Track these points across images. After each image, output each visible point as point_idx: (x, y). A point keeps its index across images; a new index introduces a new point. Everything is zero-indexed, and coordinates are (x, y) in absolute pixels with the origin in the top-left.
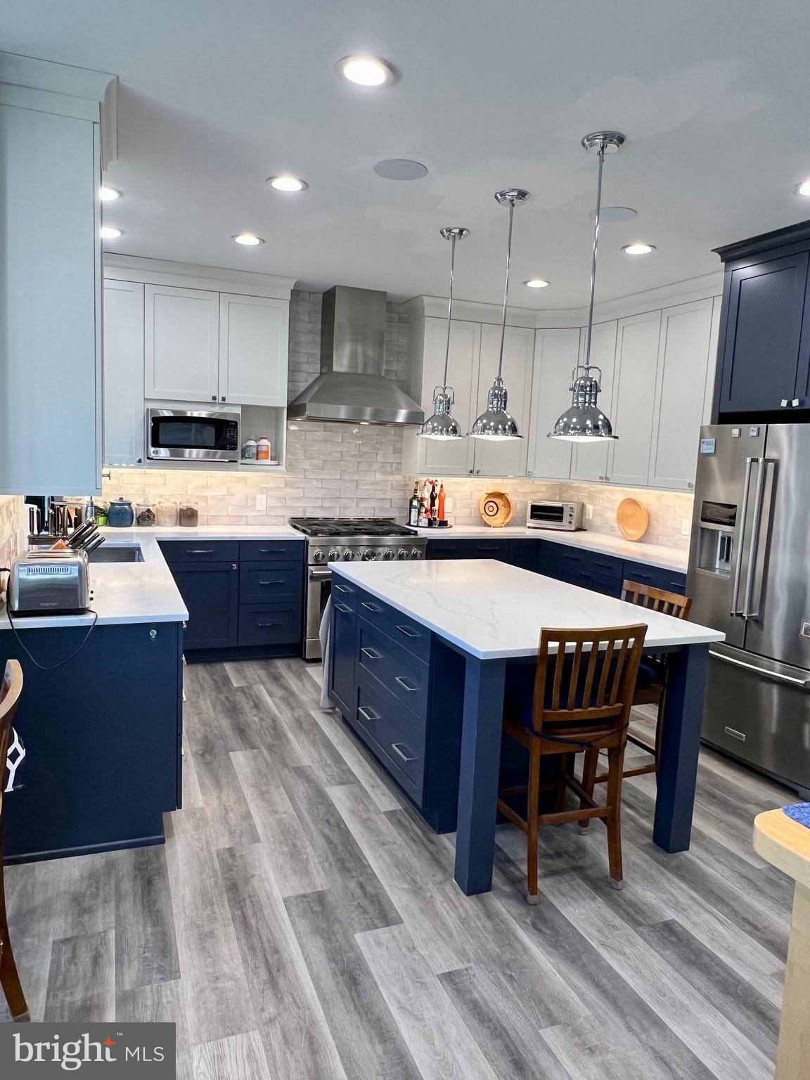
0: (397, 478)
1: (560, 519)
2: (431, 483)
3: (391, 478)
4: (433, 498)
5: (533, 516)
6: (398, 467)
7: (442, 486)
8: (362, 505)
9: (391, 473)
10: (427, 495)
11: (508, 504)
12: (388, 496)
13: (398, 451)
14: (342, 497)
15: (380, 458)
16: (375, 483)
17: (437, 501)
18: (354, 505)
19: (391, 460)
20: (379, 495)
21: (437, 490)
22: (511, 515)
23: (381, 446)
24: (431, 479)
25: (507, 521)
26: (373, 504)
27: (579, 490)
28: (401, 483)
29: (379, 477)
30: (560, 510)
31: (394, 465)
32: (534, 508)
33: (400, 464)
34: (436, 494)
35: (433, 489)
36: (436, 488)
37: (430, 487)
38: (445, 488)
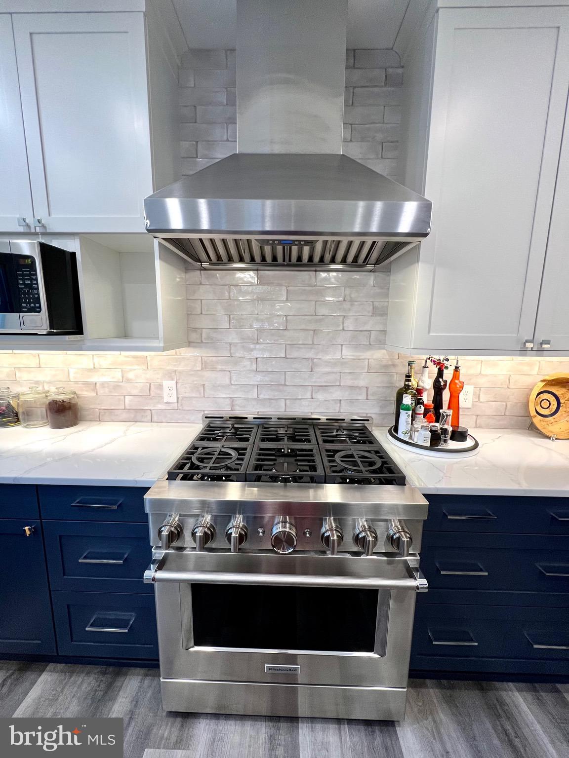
0: (379, 354)
2: (437, 363)
3: (368, 355)
4: (438, 389)
6: (381, 339)
7: (457, 368)
8: (320, 396)
9: (370, 347)
10: (427, 382)
12: (362, 383)
13: (380, 312)
14: (287, 384)
15: (349, 324)
16: (342, 363)
17: (446, 395)
18: (308, 395)
19: (368, 327)
20: (348, 381)
21: (448, 375)
23: (352, 305)
24: (436, 357)
26: (337, 394)
28: (384, 362)
29: (348, 353)
31: (373, 334)
33: (384, 332)
34: (446, 382)
35: (440, 374)
36: (445, 371)
37: (435, 370)
38: (462, 371)
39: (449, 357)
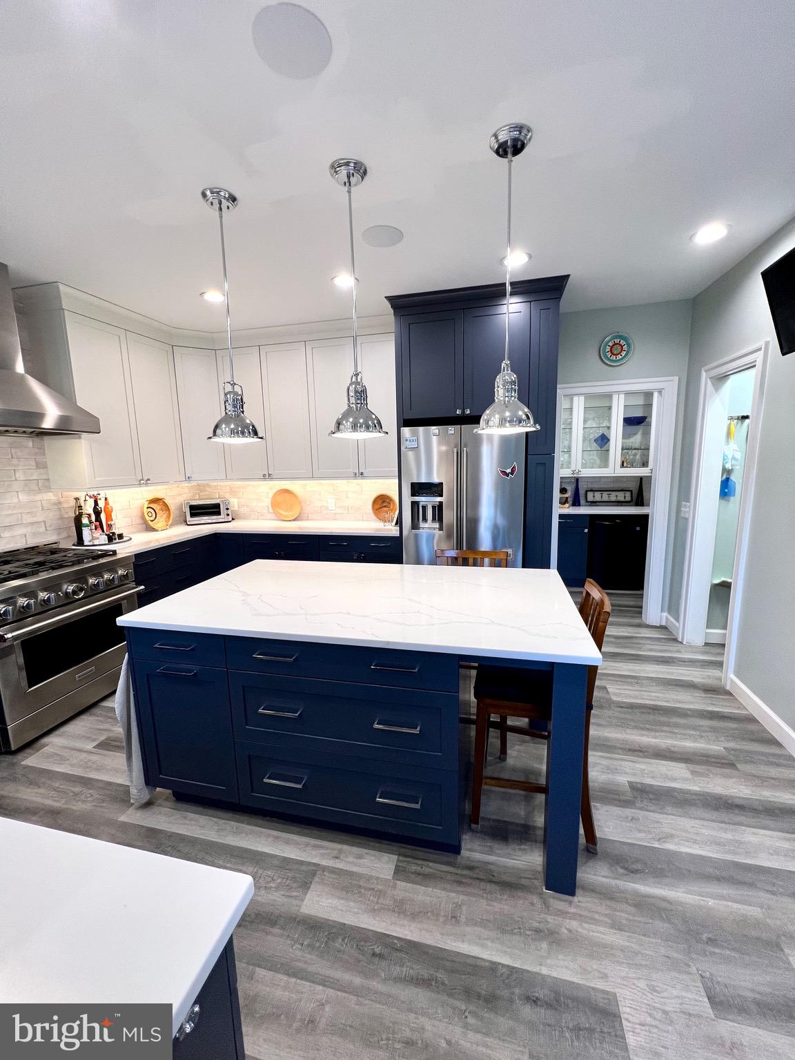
1: (218, 513)
2: (93, 497)
3: (39, 497)
4: (97, 513)
5: (192, 515)
6: (47, 484)
7: (106, 499)
9: (39, 492)
10: (91, 511)
11: (166, 507)
12: (40, 519)
13: (42, 466)
15: (20, 475)
16: (20, 506)
17: (103, 516)
19: (35, 477)
20: (28, 519)
21: (101, 504)
22: (171, 517)
23: (19, 461)
24: (91, 493)
25: (170, 522)
27: (219, 488)
29: (24, 498)
30: (217, 506)
31: (40, 482)
32: (192, 508)
33: (48, 479)
34: (101, 508)
35: (96, 503)
36: (99, 502)
37: (91, 502)
38: (110, 501)
39: (100, 492)
